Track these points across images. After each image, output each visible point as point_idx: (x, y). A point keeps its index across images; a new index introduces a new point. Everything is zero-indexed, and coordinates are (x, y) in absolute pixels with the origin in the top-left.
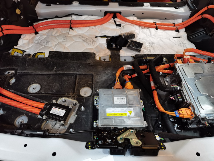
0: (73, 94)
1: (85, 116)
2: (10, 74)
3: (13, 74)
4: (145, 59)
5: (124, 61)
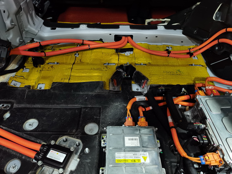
0: (76, 132)
1: (90, 161)
2: (5, 108)
3: (9, 107)
4: (161, 90)
5: (137, 91)
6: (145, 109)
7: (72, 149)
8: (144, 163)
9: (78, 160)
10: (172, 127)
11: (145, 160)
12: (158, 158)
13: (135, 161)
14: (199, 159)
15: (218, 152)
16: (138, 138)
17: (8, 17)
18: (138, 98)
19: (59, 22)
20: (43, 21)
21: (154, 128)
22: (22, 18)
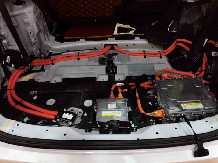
2: (33, 93)
3: (36, 93)
4: (134, 78)
5: (118, 80)
6: (123, 91)
7: (76, 113)
8: (118, 116)
9: (80, 120)
10: (138, 99)
11: (119, 115)
12: (126, 114)
13: (113, 115)
14: (151, 114)
15: (162, 109)
16: (116, 104)
17: (33, 37)
18: (118, 84)
19: (65, 38)
20: (55, 38)
21: (126, 99)
22: (41, 37)
